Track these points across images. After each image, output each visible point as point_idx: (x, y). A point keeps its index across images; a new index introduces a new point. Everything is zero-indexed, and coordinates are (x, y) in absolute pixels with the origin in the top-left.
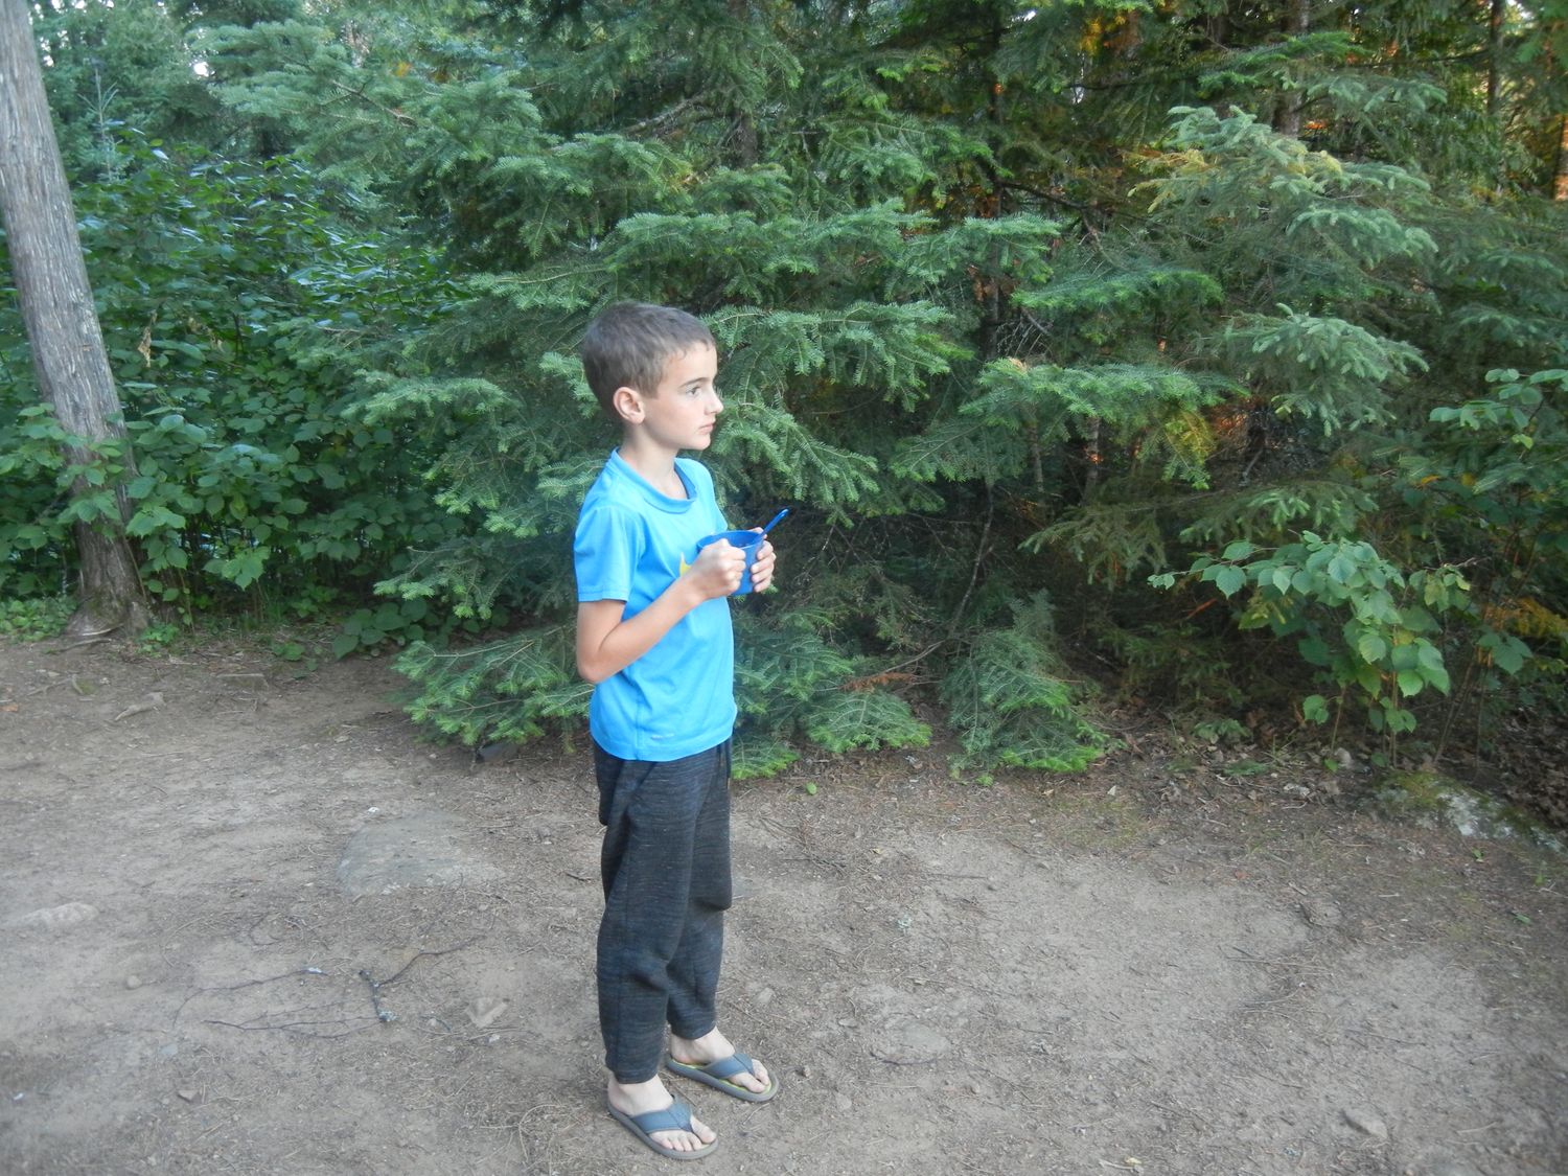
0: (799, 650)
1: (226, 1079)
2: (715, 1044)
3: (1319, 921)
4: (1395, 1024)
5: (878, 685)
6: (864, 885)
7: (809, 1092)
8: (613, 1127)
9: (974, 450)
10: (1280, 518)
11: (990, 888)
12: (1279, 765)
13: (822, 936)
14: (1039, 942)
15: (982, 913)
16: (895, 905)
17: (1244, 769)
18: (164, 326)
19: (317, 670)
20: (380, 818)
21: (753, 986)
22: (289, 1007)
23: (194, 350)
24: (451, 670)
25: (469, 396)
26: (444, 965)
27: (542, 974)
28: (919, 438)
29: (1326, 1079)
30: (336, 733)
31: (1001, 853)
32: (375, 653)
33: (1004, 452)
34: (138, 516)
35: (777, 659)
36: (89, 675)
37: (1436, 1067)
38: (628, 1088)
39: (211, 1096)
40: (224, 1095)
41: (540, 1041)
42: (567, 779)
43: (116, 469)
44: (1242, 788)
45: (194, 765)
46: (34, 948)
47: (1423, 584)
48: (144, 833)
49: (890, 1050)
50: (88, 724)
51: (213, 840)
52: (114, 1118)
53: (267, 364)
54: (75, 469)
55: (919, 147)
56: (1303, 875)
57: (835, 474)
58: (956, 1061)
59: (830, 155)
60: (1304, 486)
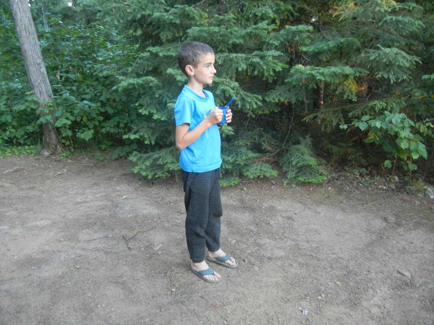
0: (240, 151)
1: (87, 263)
2: (220, 253)
3: (390, 221)
4: (412, 248)
5: (263, 161)
6: (260, 213)
7: (247, 265)
8: (193, 275)
9: (289, 93)
10: (378, 109)
11: (296, 214)
12: (377, 180)
13: (249, 226)
14: (310, 227)
15: (293, 220)
16: (269, 218)
17: (367, 182)
18: (63, 70)
19: (108, 163)
20: (126, 198)
21: (230, 239)
22: (104, 245)
23: (71, 76)
24: (144, 159)
25: (147, 82)
26: (145, 235)
27: (172, 237)
28: (273, 91)
29: (393, 262)
30: (113, 178)
31: (298, 205)
32: (123, 158)
33: (297, 94)
34: (58, 121)
35: (234, 154)
36: (47, 165)
37: (425, 258)
38: (196, 264)
39: (84, 267)
40: (87, 267)
41: (172, 253)
42: (177, 188)
43: (52, 109)
44: (367, 187)
45: (76, 187)
46: (35, 231)
47: (420, 126)
48: (63, 203)
49: (269, 255)
50: (47, 177)
51: (81, 205)
52: (58, 273)
53: (91, 80)
54: (41, 109)
55: (272, 8)
56: (384, 209)
57: (250, 101)
58: (287, 258)
59: (247, 11)
60: (384, 100)
